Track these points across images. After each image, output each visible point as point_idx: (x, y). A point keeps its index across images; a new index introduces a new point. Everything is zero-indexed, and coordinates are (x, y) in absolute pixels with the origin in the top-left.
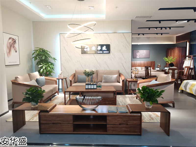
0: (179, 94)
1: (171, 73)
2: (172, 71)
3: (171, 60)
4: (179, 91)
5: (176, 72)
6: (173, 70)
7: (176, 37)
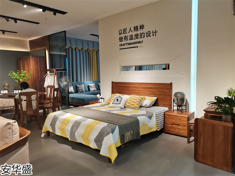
0: (43, 140)
1: (25, 100)
2: (26, 97)
3: (24, 77)
4: (43, 135)
5: (35, 98)
6: (29, 95)
7: (30, 41)
